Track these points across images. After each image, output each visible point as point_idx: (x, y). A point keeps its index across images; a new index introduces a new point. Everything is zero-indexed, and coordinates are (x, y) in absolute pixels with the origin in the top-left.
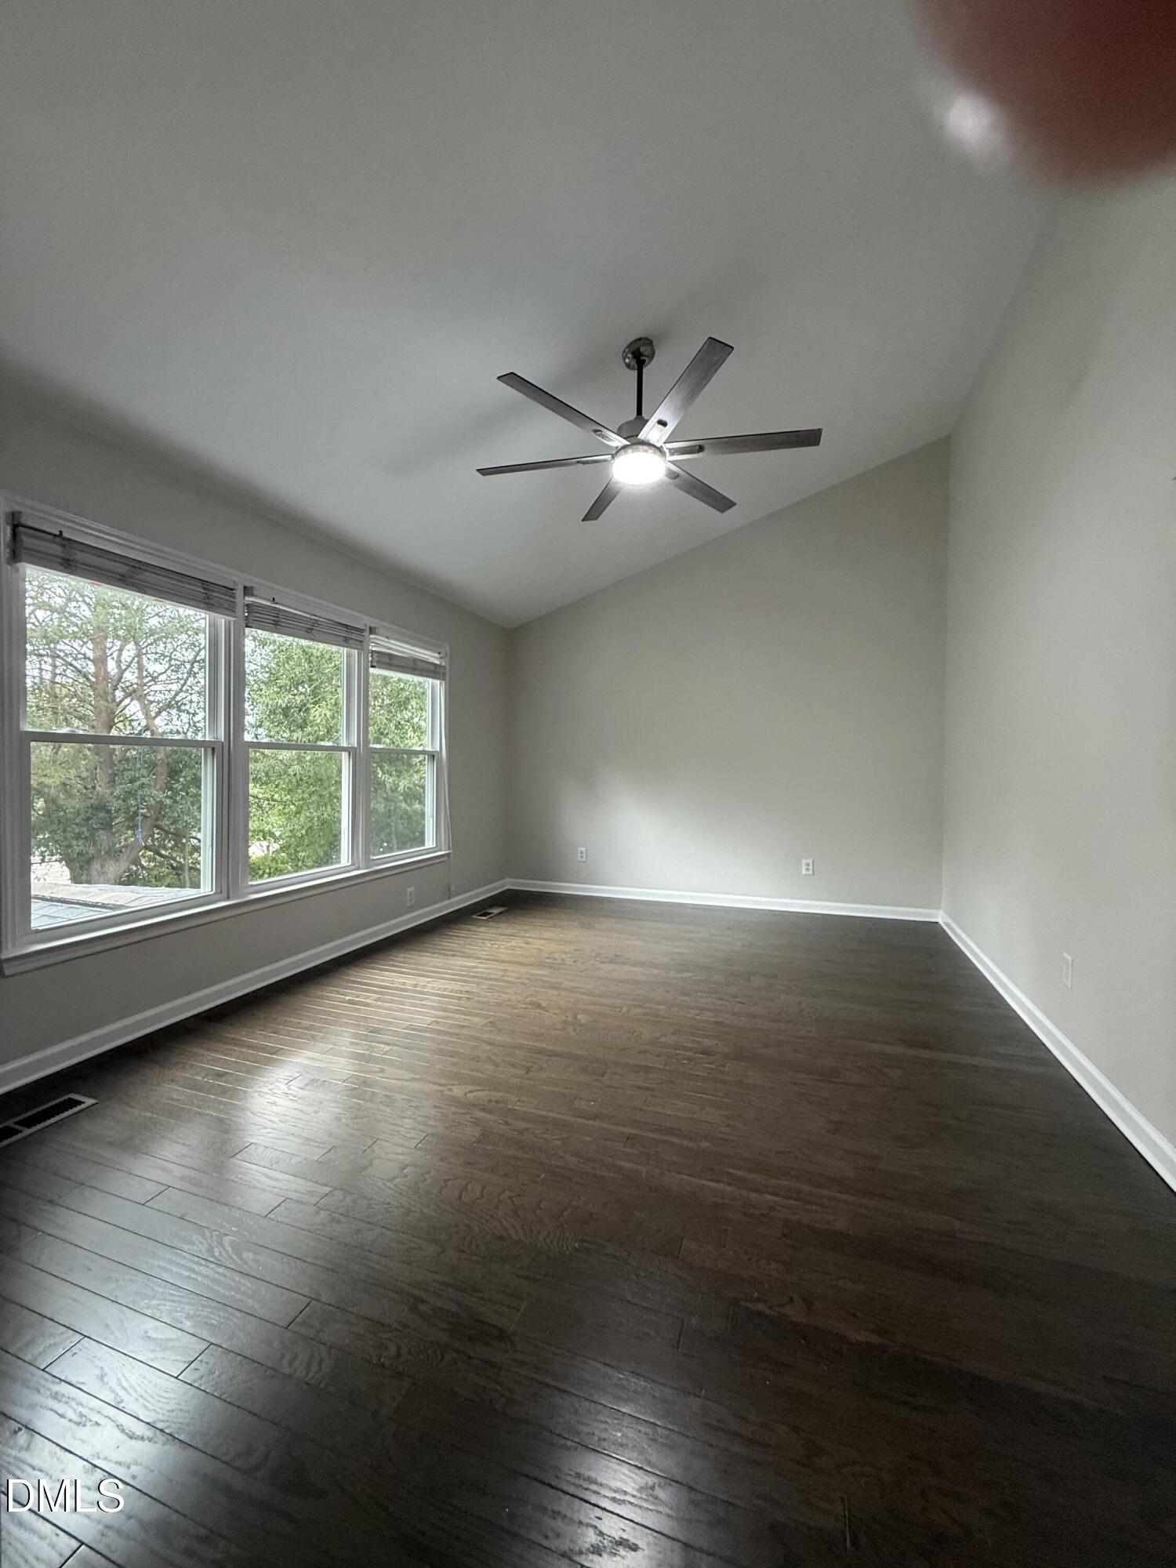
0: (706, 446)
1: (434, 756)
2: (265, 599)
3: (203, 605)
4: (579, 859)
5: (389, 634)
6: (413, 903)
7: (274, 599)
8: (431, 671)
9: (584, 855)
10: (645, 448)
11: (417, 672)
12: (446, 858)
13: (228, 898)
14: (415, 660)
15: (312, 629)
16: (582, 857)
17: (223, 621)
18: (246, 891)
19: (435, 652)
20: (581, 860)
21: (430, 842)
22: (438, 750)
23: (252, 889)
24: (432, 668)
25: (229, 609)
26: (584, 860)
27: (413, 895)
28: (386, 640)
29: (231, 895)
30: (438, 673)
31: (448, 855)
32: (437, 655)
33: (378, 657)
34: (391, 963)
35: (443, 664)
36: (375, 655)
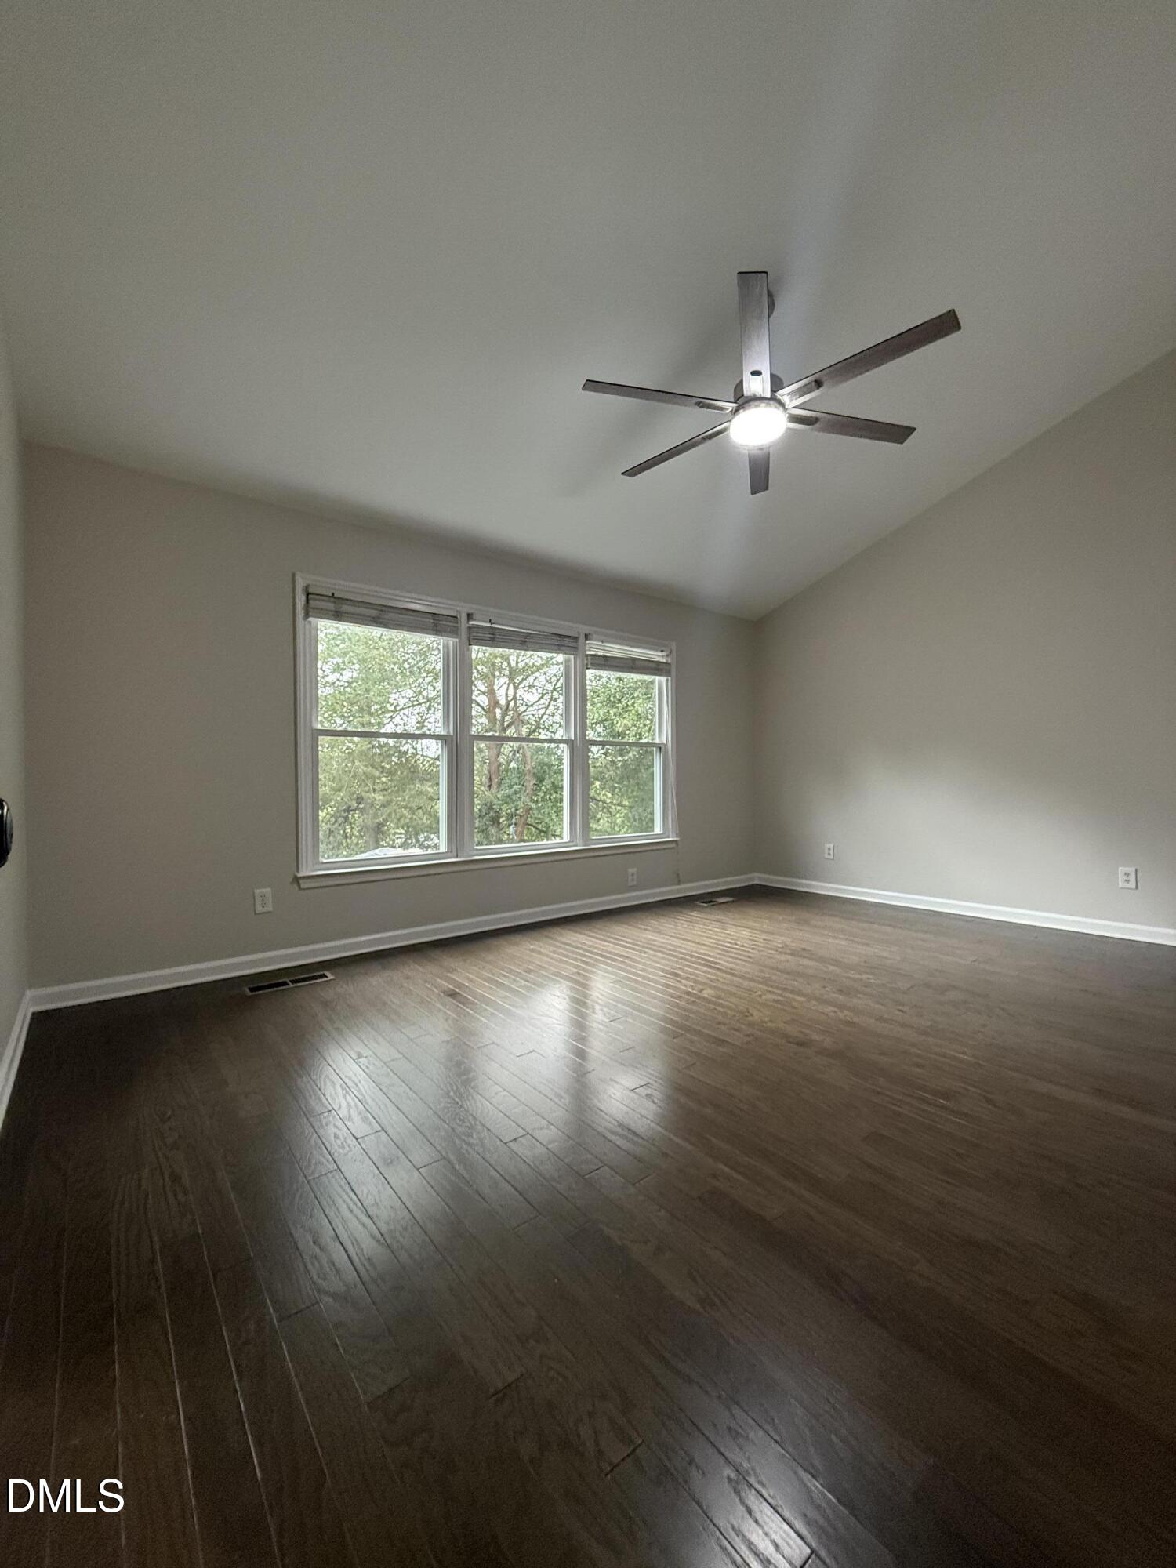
0: (824, 379)
1: (660, 748)
2: (484, 621)
3: (432, 632)
4: (826, 856)
5: (603, 638)
6: (635, 883)
7: (490, 620)
8: (652, 669)
9: (831, 852)
10: (757, 403)
11: (634, 671)
12: (674, 845)
13: (457, 857)
14: (633, 660)
15: (525, 642)
16: (829, 854)
17: (452, 643)
18: (471, 853)
19: (657, 650)
20: (829, 857)
21: (658, 829)
22: (665, 742)
23: (475, 852)
24: (654, 665)
25: (453, 632)
26: (832, 857)
27: (635, 877)
28: (600, 643)
29: (459, 854)
30: (661, 670)
31: (676, 841)
32: (660, 654)
33: (591, 659)
34: (609, 934)
35: (669, 661)
36: (589, 658)
